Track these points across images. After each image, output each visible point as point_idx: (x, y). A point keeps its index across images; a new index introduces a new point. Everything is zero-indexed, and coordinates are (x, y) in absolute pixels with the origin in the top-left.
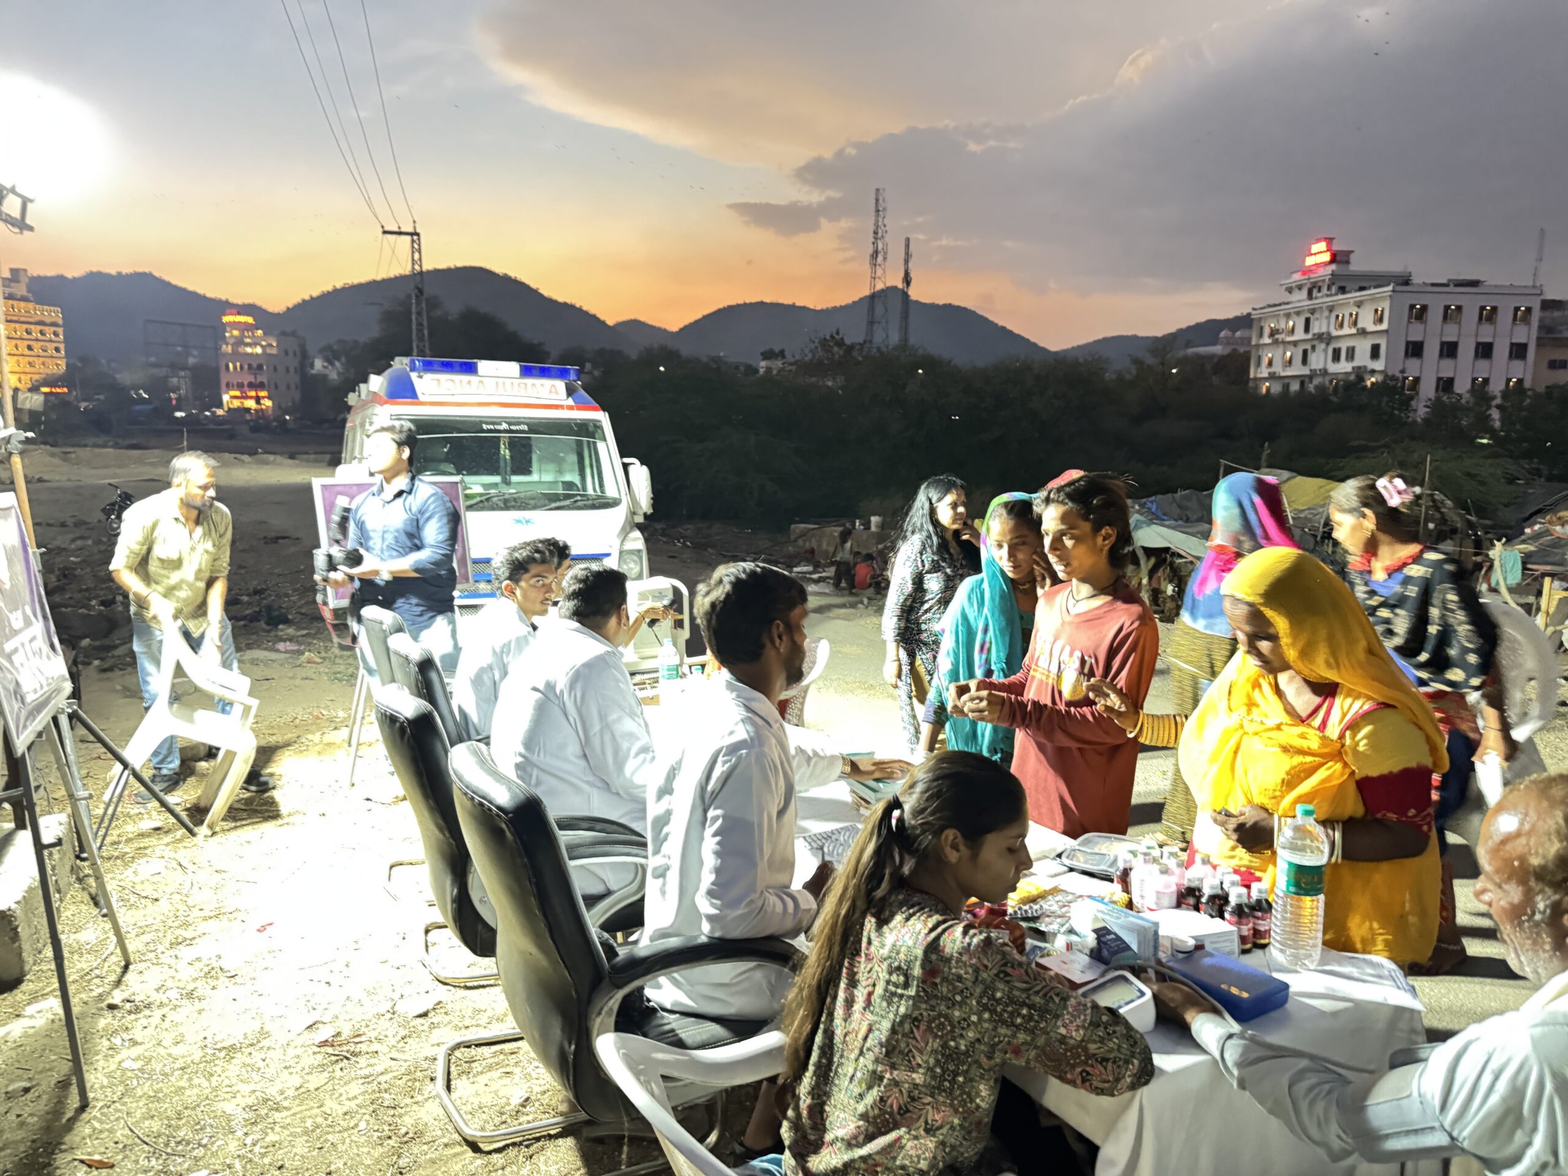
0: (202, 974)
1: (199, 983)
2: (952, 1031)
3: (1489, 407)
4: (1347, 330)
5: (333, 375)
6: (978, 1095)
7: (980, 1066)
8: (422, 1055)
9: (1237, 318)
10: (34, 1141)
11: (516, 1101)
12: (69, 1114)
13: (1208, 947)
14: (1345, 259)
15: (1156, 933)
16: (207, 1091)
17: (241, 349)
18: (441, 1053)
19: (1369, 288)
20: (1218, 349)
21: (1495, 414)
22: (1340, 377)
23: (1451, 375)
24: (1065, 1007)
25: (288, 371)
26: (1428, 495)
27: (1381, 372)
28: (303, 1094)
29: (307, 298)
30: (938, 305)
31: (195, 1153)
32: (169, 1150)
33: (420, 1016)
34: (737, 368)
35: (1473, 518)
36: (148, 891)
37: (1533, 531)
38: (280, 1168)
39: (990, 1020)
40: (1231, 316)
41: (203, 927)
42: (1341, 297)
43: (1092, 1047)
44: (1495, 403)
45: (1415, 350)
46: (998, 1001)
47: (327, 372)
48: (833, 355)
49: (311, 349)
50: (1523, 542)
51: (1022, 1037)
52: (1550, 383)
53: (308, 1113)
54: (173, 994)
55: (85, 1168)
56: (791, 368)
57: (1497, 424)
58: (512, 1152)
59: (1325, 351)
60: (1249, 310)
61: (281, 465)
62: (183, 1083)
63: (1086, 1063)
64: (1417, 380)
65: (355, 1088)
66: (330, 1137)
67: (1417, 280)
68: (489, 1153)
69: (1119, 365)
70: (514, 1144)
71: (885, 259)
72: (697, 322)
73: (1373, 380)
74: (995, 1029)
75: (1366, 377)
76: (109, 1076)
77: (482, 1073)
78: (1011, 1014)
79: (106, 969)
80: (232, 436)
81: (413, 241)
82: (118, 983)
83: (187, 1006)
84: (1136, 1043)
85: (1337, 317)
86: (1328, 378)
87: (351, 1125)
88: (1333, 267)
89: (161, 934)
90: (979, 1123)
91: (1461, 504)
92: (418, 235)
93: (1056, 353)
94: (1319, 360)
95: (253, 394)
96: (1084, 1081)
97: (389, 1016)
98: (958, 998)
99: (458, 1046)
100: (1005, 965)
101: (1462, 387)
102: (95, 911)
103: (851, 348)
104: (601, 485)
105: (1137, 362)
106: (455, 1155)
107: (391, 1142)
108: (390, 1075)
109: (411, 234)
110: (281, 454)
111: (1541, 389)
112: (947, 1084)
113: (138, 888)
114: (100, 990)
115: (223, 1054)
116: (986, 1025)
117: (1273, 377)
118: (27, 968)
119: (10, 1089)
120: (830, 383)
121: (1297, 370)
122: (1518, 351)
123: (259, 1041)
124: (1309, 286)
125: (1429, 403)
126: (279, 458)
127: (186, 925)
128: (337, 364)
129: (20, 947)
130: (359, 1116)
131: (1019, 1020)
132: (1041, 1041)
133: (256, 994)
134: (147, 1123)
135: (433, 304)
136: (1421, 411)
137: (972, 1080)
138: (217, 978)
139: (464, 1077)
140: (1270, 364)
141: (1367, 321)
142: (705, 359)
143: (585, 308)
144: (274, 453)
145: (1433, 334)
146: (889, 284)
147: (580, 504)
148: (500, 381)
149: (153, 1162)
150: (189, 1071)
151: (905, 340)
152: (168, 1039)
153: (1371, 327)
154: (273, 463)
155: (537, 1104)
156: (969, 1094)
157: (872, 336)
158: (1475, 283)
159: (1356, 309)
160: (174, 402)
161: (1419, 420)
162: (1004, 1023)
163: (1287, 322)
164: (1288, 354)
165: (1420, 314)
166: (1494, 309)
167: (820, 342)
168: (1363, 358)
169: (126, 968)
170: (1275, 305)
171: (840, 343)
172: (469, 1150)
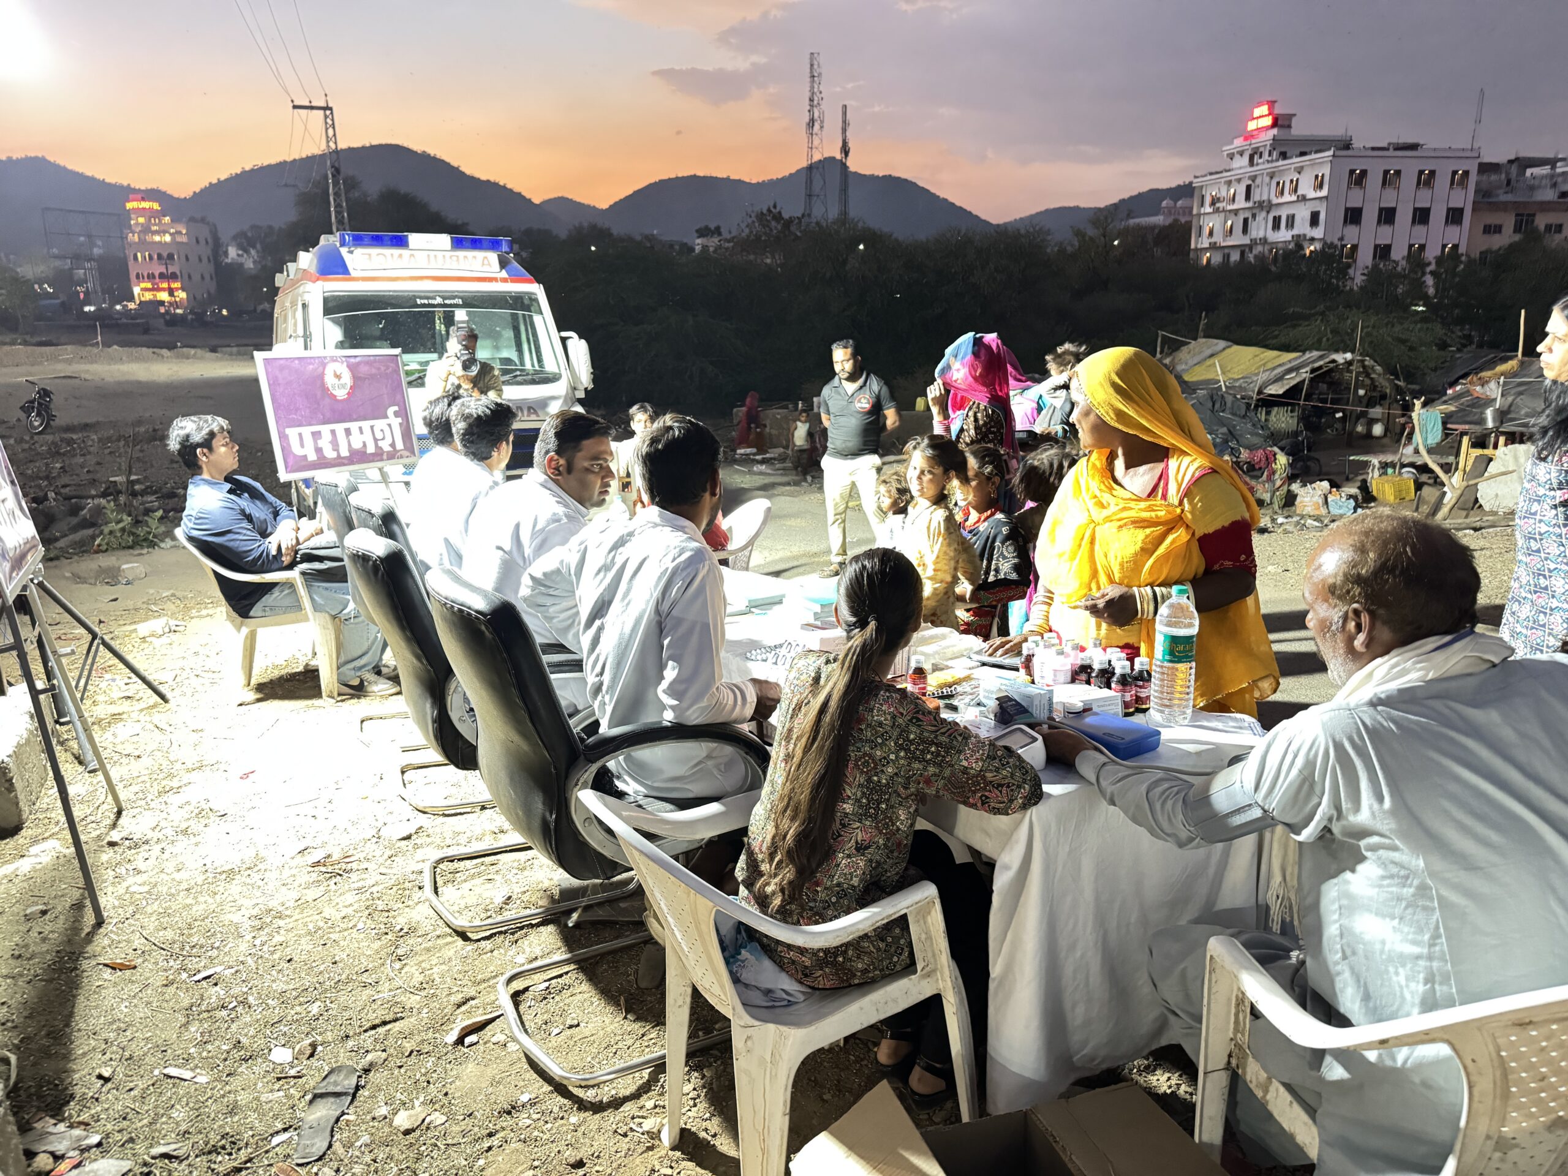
0: (193, 815)
1: (191, 822)
2: (875, 768)
3: (1424, 274)
4: (1288, 197)
5: (249, 264)
6: (898, 818)
7: (899, 795)
8: (409, 869)
9: (1179, 187)
10: (58, 952)
11: (499, 900)
12: (87, 930)
13: (1095, 709)
14: (1286, 123)
15: (1050, 700)
16: (213, 907)
17: (149, 238)
18: (427, 868)
19: (1310, 153)
20: (1159, 220)
21: (1429, 280)
22: (1280, 245)
23: (1388, 242)
24: (967, 744)
25: (200, 260)
26: (1358, 361)
27: (1320, 240)
28: (301, 904)
29: (215, 181)
30: (878, 177)
31: (209, 954)
32: (185, 953)
33: (404, 839)
34: (671, 246)
35: (1401, 383)
36: (129, 749)
37: (1455, 391)
38: (289, 961)
39: (905, 758)
40: (1173, 185)
41: (186, 777)
42: (1281, 163)
43: (989, 775)
44: (1428, 269)
45: (1353, 216)
46: (912, 742)
47: (242, 260)
48: (771, 230)
49: (224, 237)
50: (1445, 402)
51: (932, 770)
52: (1484, 248)
53: (308, 919)
54: (169, 832)
55: (109, 970)
56: (727, 245)
57: (1431, 291)
58: (499, 939)
59: (1266, 219)
60: (1191, 179)
61: (202, 358)
62: (189, 901)
63: (984, 789)
64: (1355, 248)
65: (350, 898)
66: (331, 936)
67: (1357, 144)
68: (479, 940)
69: (1061, 236)
70: (500, 933)
71: (822, 127)
72: (627, 198)
73: (1312, 248)
74: (909, 764)
75: (1305, 244)
76: (119, 898)
77: (465, 881)
78: (922, 751)
79: (99, 815)
80: (146, 330)
81: (326, 117)
82: (114, 825)
83: (183, 842)
84: (1027, 772)
85: (1278, 183)
86: (1267, 247)
87: (350, 925)
88: (1275, 131)
89: (148, 785)
90: (899, 844)
91: (1391, 370)
92: (331, 109)
93: (998, 225)
94: (1260, 229)
95: (165, 285)
96: (983, 804)
97: (375, 840)
98: (879, 740)
99: (441, 861)
100: (917, 712)
101: (1399, 253)
102: (81, 769)
103: (790, 221)
104: (540, 360)
105: (1079, 233)
106: (447, 944)
107: (389, 937)
108: (382, 887)
109: (325, 109)
110: (201, 347)
111: (1475, 254)
112: (872, 811)
113: (119, 748)
114: (98, 832)
115: (224, 876)
116: (902, 762)
117: (1213, 247)
118: (25, 817)
119: (28, 912)
120: (768, 261)
121: (1238, 239)
122: (1454, 216)
123: (255, 865)
124: (1250, 152)
125: (1366, 271)
126: (199, 352)
127: (171, 776)
128: (253, 252)
129: (16, 797)
130: (356, 919)
131: (929, 757)
132: (947, 772)
133: (247, 829)
134: (161, 933)
135: (351, 184)
136: (1358, 278)
137: (892, 807)
138: (209, 818)
139: (450, 885)
140: (1211, 234)
141: (1307, 188)
142: (638, 238)
143: (509, 186)
144: (194, 347)
145: (1371, 199)
146: (826, 155)
147: (519, 379)
148: (432, 253)
149: (172, 963)
150: (194, 891)
151: (844, 213)
152: (170, 867)
153: (1311, 194)
154: (194, 356)
155: (518, 902)
156: (891, 820)
157: (811, 210)
158: (1414, 147)
159: (1297, 176)
160: (82, 296)
161: (1355, 288)
162: (916, 759)
163: (1228, 190)
164: (1229, 223)
165: (1359, 179)
166: (1432, 173)
167: (757, 216)
168: (1302, 227)
169: (119, 813)
170: (1217, 173)
171: (778, 217)
172: (460, 939)
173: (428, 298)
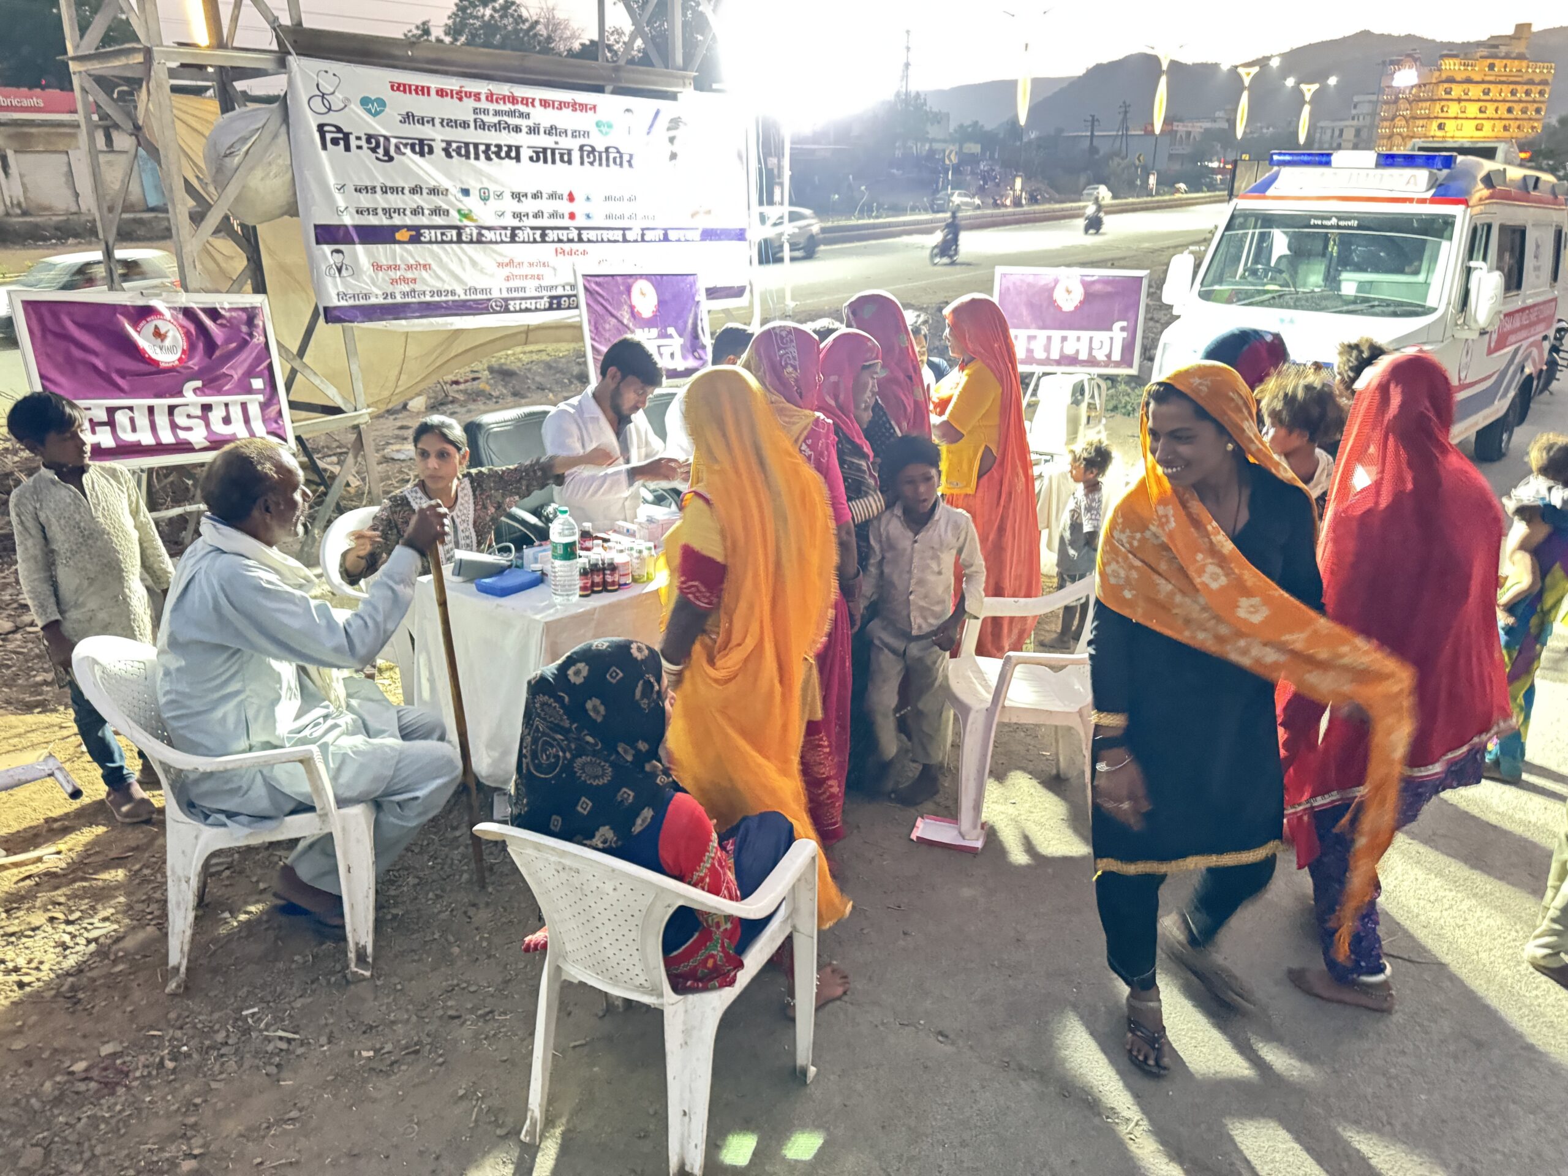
173: (1323, 218)
